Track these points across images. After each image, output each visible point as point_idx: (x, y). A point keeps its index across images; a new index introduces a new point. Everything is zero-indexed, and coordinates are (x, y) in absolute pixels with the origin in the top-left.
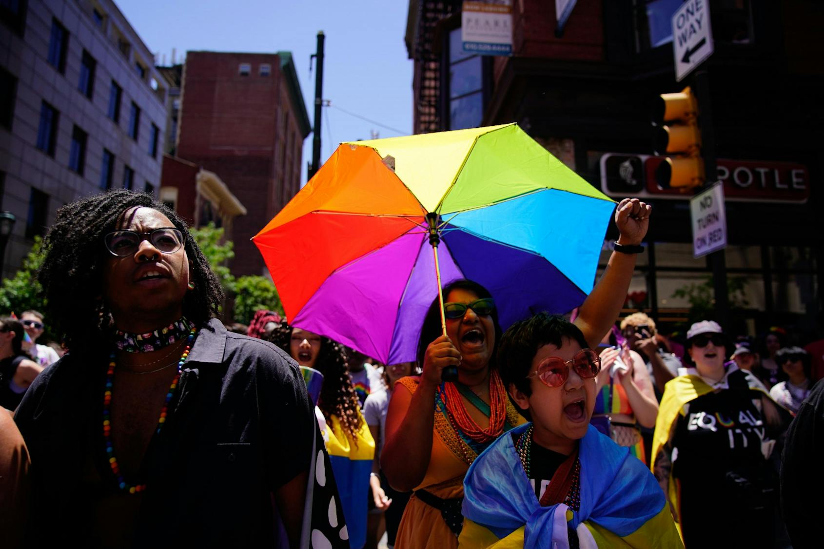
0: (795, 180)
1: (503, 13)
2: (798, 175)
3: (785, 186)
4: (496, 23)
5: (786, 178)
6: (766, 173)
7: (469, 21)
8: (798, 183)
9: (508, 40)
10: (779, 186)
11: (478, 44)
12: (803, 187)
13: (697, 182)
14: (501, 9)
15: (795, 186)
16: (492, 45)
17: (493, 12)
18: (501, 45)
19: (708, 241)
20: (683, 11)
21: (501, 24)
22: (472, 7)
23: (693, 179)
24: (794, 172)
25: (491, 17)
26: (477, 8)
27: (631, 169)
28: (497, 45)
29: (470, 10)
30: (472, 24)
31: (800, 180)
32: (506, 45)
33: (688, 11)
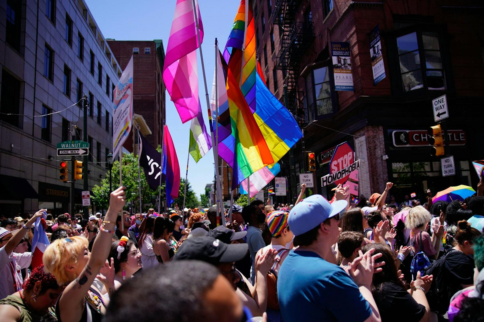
0: (461, 137)
1: (349, 73)
2: (462, 135)
3: (458, 140)
4: (347, 77)
5: (458, 137)
6: (451, 135)
7: (337, 77)
8: (462, 138)
9: (352, 85)
10: (455, 140)
11: (341, 86)
12: (464, 140)
13: (443, 154)
14: (348, 72)
15: (461, 139)
16: (346, 86)
17: (346, 73)
18: (349, 86)
19: (448, 172)
20: (437, 100)
21: (349, 78)
22: (337, 71)
23: (442, 153)
24: (460, 134)
25: (345, 75)
26: (339, 71)
27: (404, 137)
28: (348, 86)
29: (337, 73)
30: (338, 78)
31: (463, 137)
32: (351, 86)
33: (439, 101)
